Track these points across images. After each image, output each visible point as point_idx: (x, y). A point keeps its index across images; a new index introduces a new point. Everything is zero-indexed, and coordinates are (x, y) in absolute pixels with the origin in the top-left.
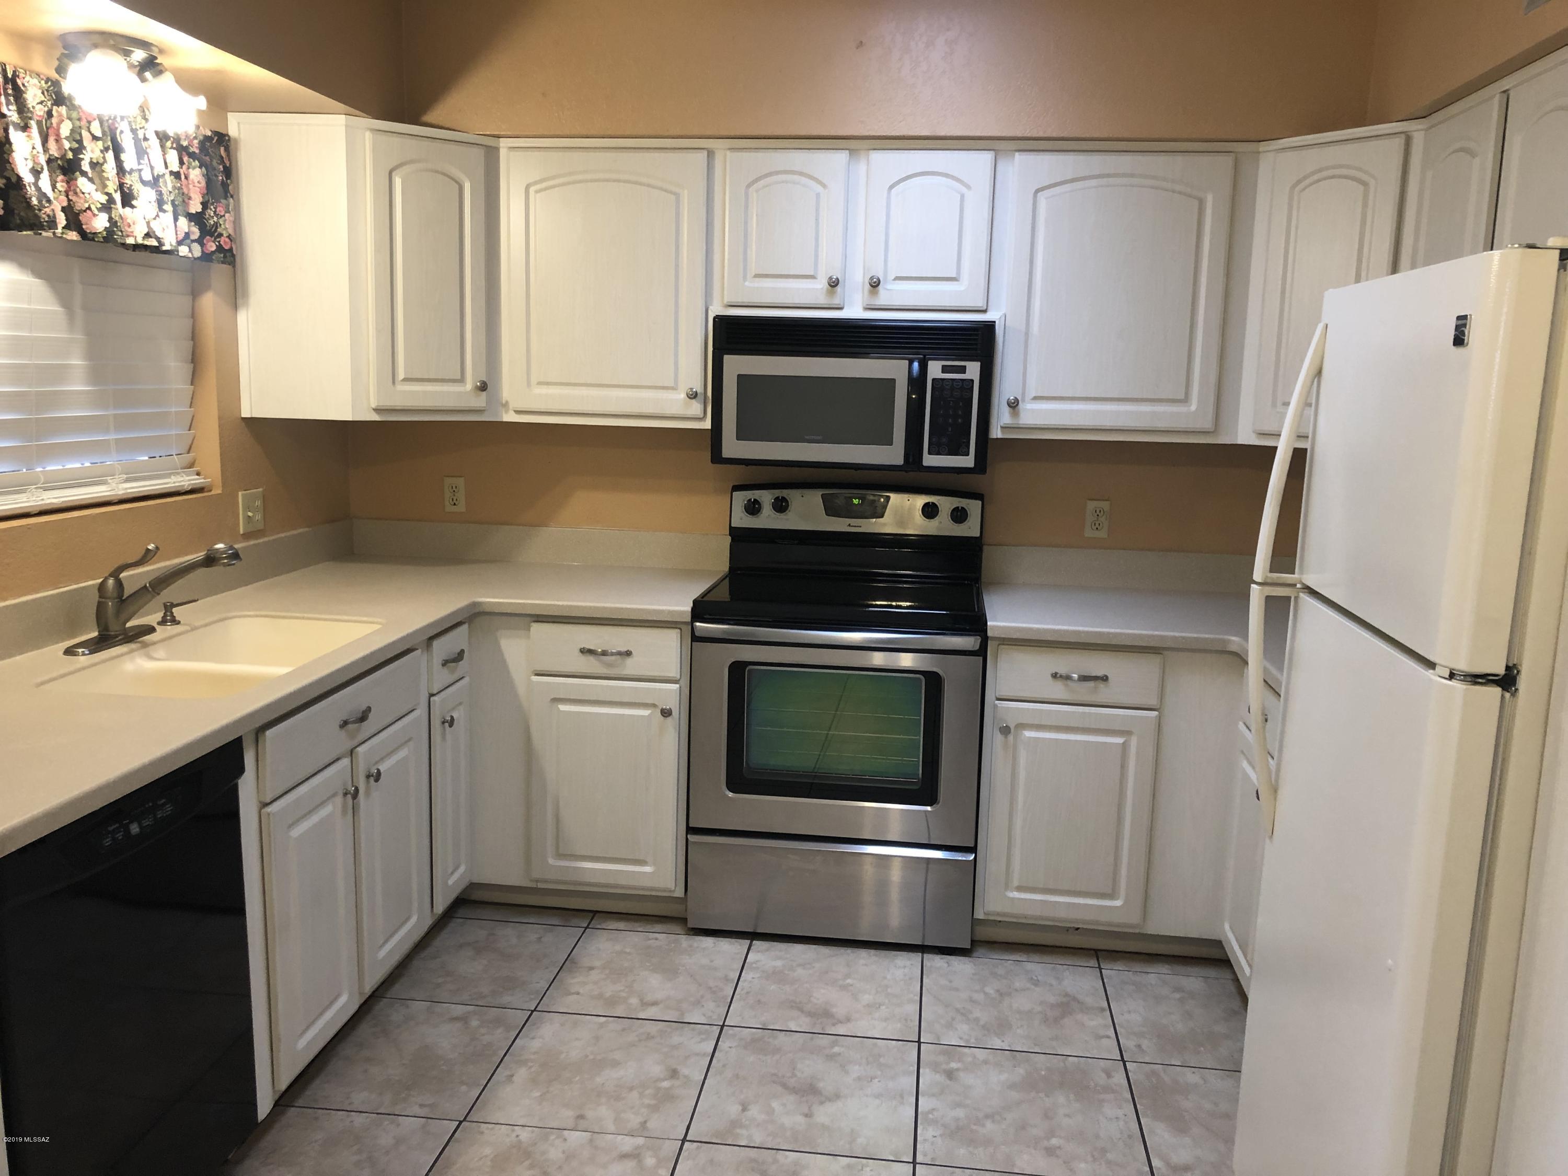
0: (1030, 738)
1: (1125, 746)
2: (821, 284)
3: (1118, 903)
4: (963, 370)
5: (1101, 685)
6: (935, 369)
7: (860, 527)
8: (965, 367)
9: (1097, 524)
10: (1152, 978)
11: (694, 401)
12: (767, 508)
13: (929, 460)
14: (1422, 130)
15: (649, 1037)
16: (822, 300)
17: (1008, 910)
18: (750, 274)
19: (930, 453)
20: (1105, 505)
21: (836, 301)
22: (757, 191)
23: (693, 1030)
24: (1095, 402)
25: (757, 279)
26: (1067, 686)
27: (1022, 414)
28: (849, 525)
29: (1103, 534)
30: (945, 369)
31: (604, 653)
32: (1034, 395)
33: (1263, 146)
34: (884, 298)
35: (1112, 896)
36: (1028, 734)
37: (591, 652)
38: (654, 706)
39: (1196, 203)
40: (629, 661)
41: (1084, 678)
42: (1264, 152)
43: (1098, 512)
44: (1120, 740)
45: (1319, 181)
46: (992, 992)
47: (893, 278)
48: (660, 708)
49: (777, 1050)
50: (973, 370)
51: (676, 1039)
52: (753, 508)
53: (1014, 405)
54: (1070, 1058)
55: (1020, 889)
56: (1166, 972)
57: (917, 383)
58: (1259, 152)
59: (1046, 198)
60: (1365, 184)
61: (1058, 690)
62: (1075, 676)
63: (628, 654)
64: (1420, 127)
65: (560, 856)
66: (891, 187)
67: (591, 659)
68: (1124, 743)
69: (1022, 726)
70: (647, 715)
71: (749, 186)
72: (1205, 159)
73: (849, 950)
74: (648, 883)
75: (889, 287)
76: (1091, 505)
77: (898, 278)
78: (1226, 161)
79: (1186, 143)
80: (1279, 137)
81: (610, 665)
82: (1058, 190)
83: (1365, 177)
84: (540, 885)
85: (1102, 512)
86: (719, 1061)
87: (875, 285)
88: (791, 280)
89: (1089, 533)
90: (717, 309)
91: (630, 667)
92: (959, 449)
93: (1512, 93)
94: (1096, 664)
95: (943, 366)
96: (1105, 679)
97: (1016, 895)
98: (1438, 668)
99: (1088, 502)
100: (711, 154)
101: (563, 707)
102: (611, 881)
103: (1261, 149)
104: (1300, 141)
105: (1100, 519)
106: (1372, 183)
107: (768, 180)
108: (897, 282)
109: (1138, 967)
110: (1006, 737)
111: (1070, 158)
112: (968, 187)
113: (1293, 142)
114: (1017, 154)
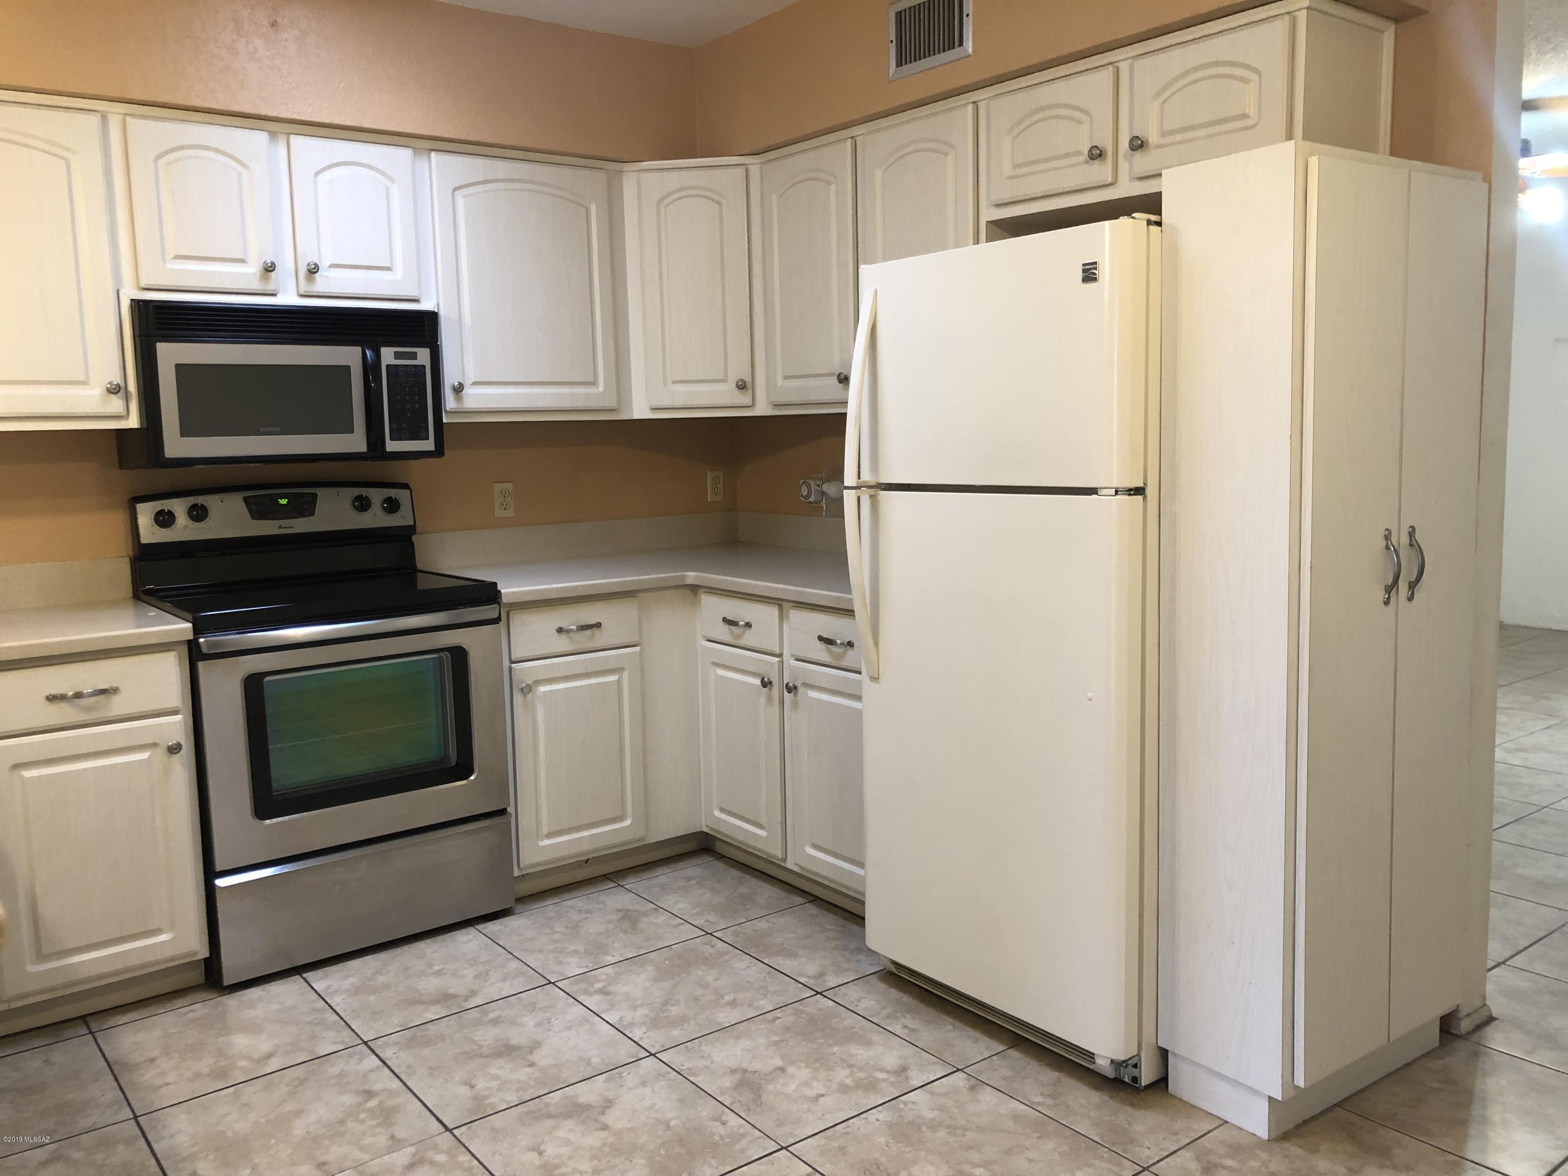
0: (545, 692)
1: (619, 681)
2: (252, 269)
3: (627, 822)
4: (414, 356)
5: (596, 631)
6: (388, 355)
7: (292, 527)
8: (416, 353)
9: (505, 503)
10: (663, 879)
11: (113, 396)
12: (182, 519)
13: (392, 446)
14: (758, 164)
15: (303, 1081)
16: (256, 286)
17: (541, 859)
18: (170, 254)
19: (392, 439)
20: (508, 486)
21: (271, 287)
22: (169, 164)
23: (339, 1057)
24: (522, 386)
25: (178, 261)
26: (570, 637)
27: (465, 398)
28: (280, 527)
29: (510, 513)
30: (398, 355)
31: (78, 695)
32: (473, 380)
33: (626, 167)
34: (322, 284)
35: (621, 819)
36: (543, 689)
37: (62, 698)
38: (155, 745)
39: (584, 210)
40: (116, 700)
41: (583, 628)
42: (626, 172)
43: (504, 493)
44: (614, 678)
45: (680, 198)
46: (562, 929)
47: (328, 266)
48: (165, 746)
49: (442, 1037)
50: (423, 356)
51: (335, 1070)
52: (165, 519)
53: (458, 390)
54: (673, 947)
55: (550, 835)
56: (669, 871)
57: (371, 369)
58: (622, 172)
59: (464, 197)
60: (718, 203)
61: (563, 643)
62: (574, 627)
63: (115, 691)
64: (758, 161)
65: (41, 957)
66: (317, 174)
67: (64, 707)
68: (619, 679)
69: (538, 682)
70: (146, 757)
71: (159, 157)
72: (586, 173)
73: (406, 948)
74: (167, 954)
75: (325, 274)
76: (498, 487)
77: (333, 266)
78: (600, 176)
79: (566, 158)
80: (641, 160)
81: (88, 709)
82: (472, 190)
83: (717, 197)
84: (15, 1005)
85: (507, 492)
86: (399, 1067)
87: (313, 270)
88: (218, 263)
89: (499, 513)
90: (130, 293)
91: (118, 705)
92: (419, 434)
93: (858, 139)
94: (588, 613)
95: (396, 353)
96: (598, 625)
97: (547, 842)
98: (1101, 492)
99: (494, 484)
100: (104, 118)
101: (28, 774)
102: (119, 966)
103: (624, 169)
104: (657, 165)
105: (506, 500)
106: (724, 202)
107: (180, 153)
108: (332, 269)
109: (647, 875)
110: (525, 696)
111: (479, 162)
112: (391, 180)
113: (654, 165)
114: (433, 154)
